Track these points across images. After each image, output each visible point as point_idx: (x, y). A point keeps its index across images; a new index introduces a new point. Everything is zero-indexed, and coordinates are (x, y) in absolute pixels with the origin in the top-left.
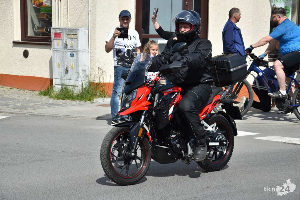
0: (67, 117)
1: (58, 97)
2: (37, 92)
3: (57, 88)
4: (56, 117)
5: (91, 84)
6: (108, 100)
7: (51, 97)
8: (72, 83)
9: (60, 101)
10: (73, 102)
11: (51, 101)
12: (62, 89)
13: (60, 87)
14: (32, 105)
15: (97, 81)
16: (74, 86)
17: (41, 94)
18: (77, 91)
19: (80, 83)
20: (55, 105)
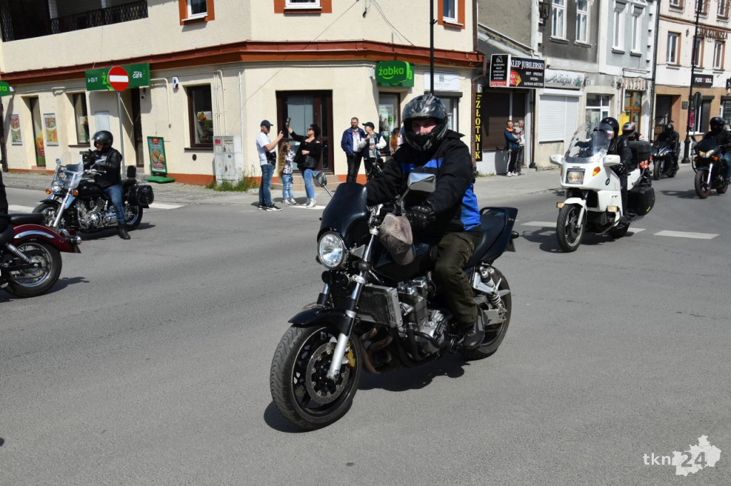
0: (228, 204)
1: (220, 190)
2: (204, 187)
3: (219, 182)
4: (220, 204)
5: (245, 178)
6: (257, 190)
7: (215, 190)
8: (231, 178)
9: (223, 192)
10: (232, 193)
11: (215, 192)
12: (223, 183)
13: (221, 181)
14: (201, 196)
15: (250, 176)
16: (232, 180)
17: (206, 188)
18: (235, 184)
19: (237, 178)
20: (219, 195)
